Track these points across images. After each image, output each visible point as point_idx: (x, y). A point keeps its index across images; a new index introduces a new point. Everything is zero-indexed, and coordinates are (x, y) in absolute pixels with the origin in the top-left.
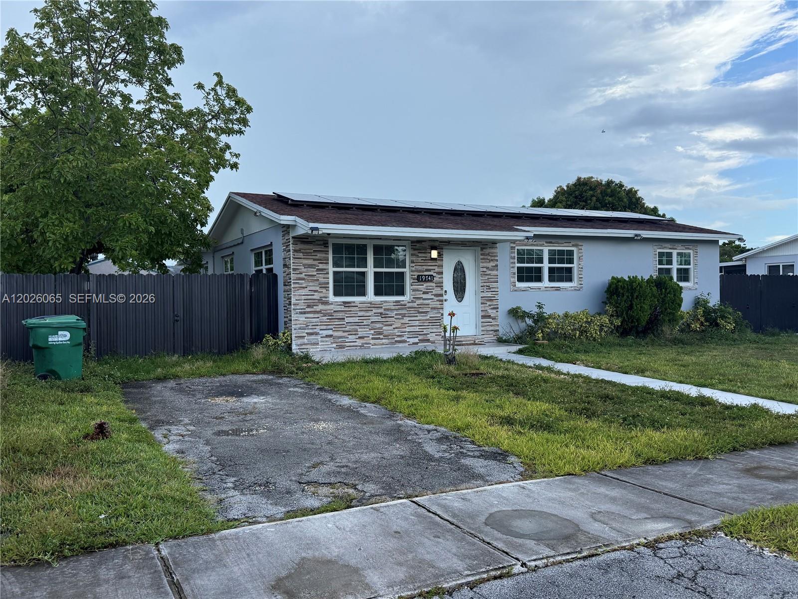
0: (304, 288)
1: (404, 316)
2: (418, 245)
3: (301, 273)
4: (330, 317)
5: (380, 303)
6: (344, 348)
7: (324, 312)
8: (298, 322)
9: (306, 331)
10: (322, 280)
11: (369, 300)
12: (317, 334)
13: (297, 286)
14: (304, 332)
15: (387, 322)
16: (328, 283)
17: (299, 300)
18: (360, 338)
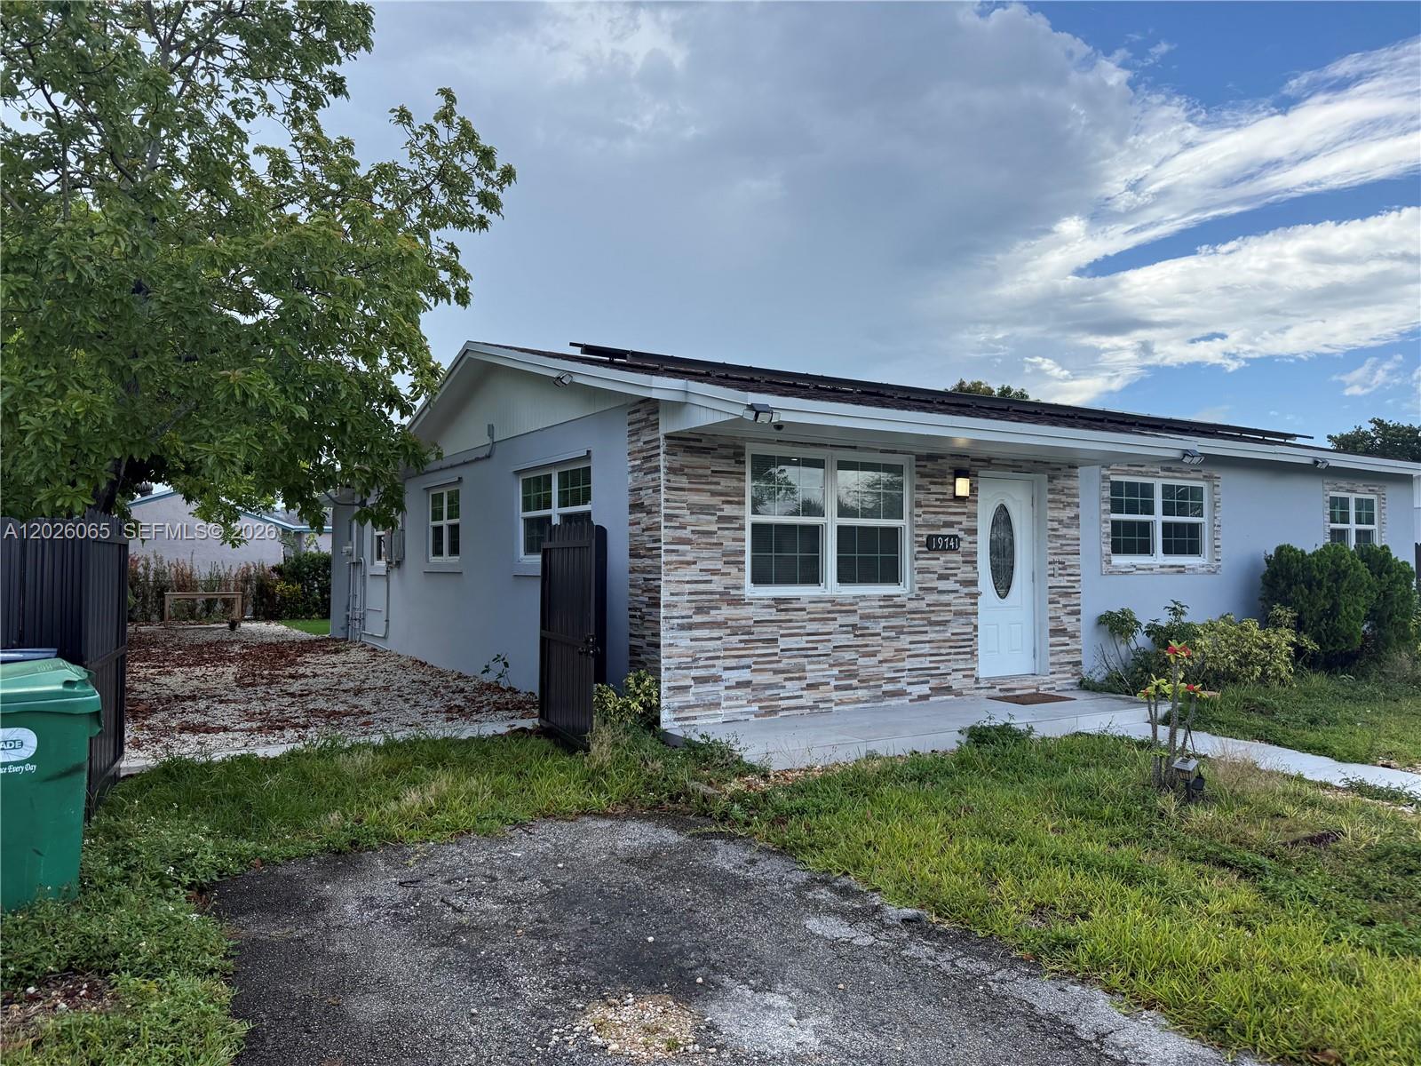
0: (688, 563)
1: (900, 631)
2: (929, 465)
3: (683, 527)
4: (746, 637)
5: (852, 601)
6: (776, 713)
7: (734, 624)
8: (674, 651)
9: (694, 673)
10: (729, 545)
11: (828, 593)
12: (716, 679)
13: (674, 558)
14: (686, 677)
15: (866, 646)
16: (743, 552)
17: (677, 594)
18: (810, 687)
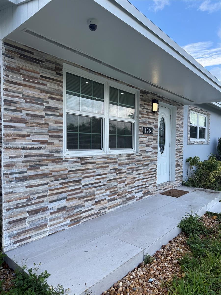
0: (24, 136)
1: (133, 169)
2: (145, 95)
3: (19, 110)
4: (64, 181)
5: (115, 157)
6: (79, 221)
7: (56, 174)
8: (13, 196)
9: (28, 209)
10: (53, 125)
11: (105, 154)
12: (44, 210)
13: (12, 132)
14: (22, 212)
15: (121, 178)
16: (62, 131)
17: (15, 157)
18: (97, 203)
